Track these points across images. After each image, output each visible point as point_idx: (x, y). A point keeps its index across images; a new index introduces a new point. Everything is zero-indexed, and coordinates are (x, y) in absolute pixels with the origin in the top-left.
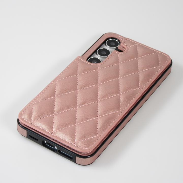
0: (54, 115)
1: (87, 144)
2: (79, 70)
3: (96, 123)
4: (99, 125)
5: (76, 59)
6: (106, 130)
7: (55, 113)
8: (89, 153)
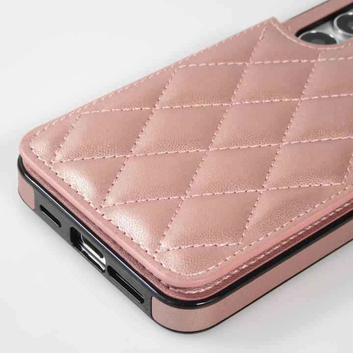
0: (128, 156)
1: (195, 261)
2: (257, 52)
3: (251, 203)
4: (258, 214)
5: (262, 24)
6: (275, 231)
7: (133, 152)
8: (197, 293)
